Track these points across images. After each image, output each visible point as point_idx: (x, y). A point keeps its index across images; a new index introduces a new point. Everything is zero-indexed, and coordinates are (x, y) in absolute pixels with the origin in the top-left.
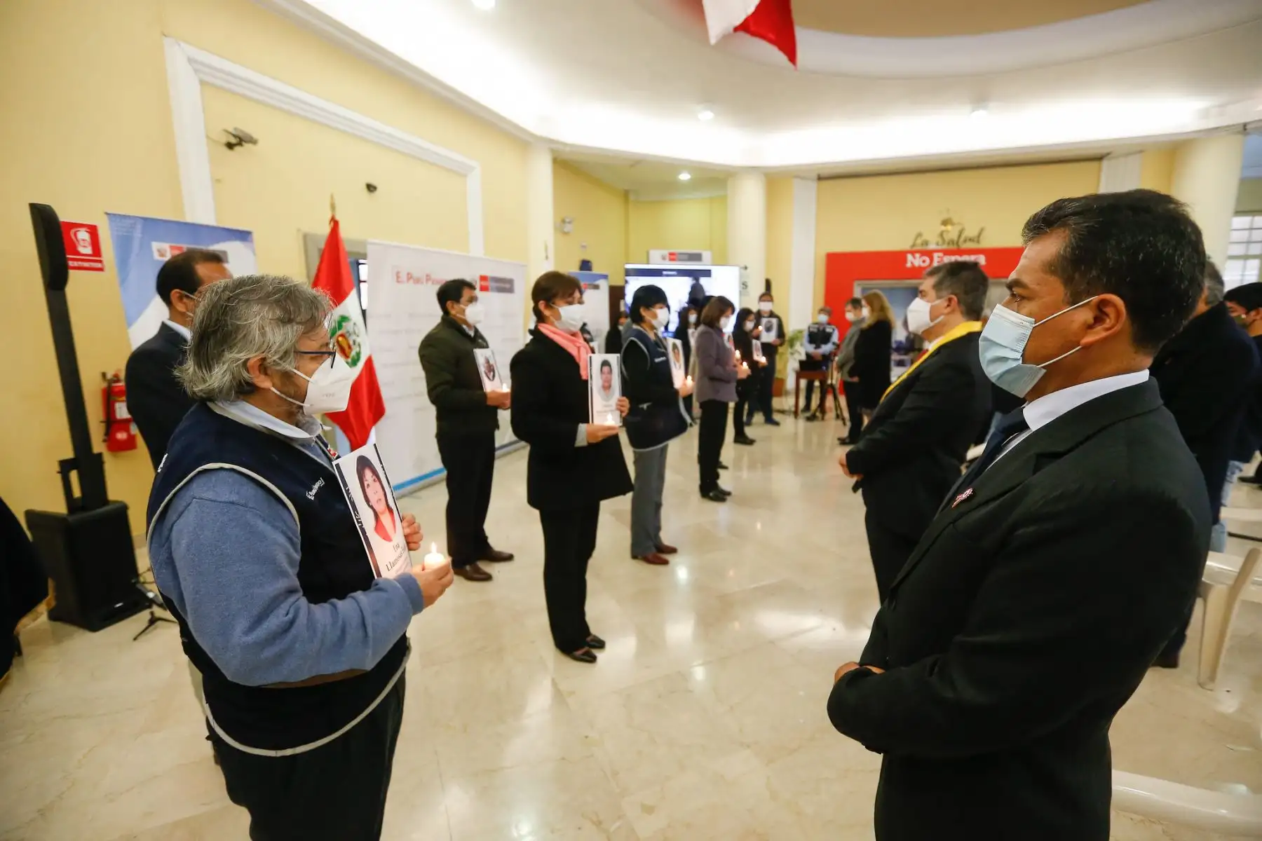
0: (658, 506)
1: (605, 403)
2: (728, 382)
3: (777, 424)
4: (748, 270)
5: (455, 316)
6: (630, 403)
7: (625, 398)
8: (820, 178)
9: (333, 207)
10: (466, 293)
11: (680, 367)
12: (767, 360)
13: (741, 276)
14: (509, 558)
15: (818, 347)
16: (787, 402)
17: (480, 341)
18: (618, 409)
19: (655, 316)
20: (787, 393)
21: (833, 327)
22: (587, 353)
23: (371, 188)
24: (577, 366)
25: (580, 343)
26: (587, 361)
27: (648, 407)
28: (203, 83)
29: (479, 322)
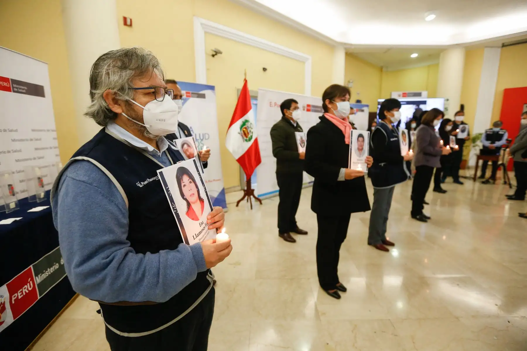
0: (386, 219)
1: (358, 158)
2: (435, 156)
3: (462, 183)
4: (449, 102)
5: (287, 116)
6: (374, 160)
7: (370, 157)
8: (504, 46)
9: (245, 74)
10: (293, 105)
11: (406, 144)
12: (459, 147)
13: (444, 104)
14: (306, 233)
15: (493, 142)
16: (470, 173)
17: (299, 128)
18: (366, 162)
19: (393, 115)
20: (469, 168)
21: (504, 131)
22: (350, 129)
23: (265, 69)
24: (343, 137)
25: (346, 124)
26: (350, 135)
27: (384, 165)
28: (206, 33)
29: (298, 119)
